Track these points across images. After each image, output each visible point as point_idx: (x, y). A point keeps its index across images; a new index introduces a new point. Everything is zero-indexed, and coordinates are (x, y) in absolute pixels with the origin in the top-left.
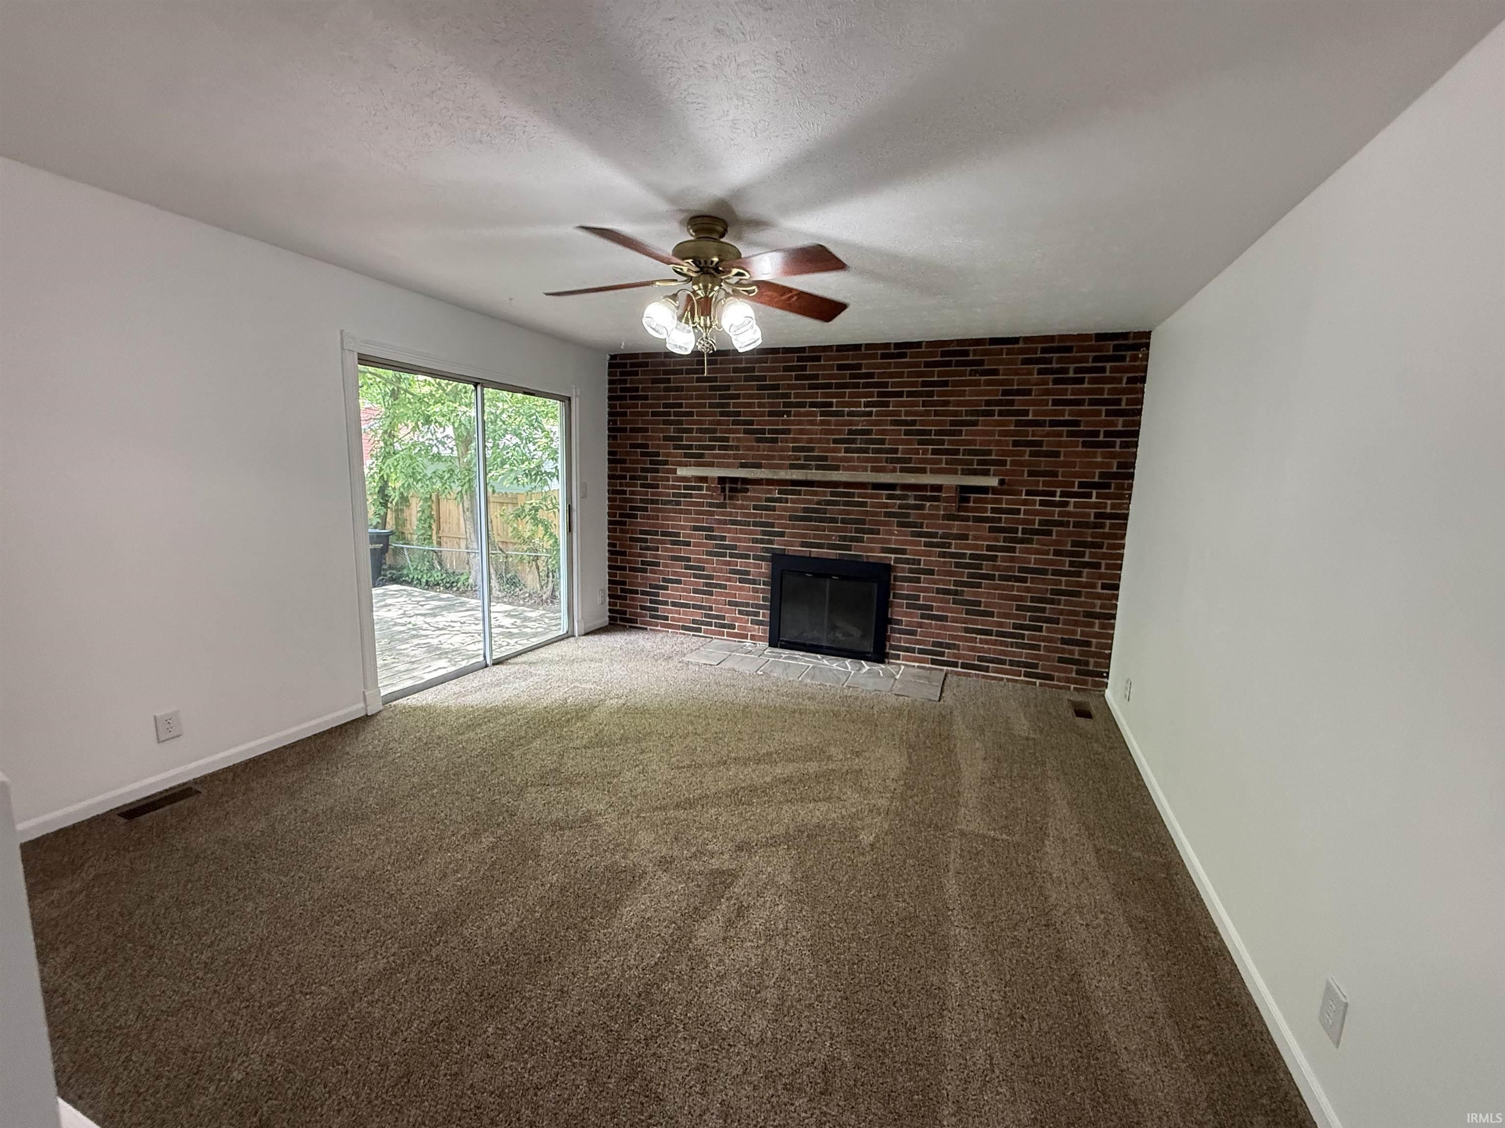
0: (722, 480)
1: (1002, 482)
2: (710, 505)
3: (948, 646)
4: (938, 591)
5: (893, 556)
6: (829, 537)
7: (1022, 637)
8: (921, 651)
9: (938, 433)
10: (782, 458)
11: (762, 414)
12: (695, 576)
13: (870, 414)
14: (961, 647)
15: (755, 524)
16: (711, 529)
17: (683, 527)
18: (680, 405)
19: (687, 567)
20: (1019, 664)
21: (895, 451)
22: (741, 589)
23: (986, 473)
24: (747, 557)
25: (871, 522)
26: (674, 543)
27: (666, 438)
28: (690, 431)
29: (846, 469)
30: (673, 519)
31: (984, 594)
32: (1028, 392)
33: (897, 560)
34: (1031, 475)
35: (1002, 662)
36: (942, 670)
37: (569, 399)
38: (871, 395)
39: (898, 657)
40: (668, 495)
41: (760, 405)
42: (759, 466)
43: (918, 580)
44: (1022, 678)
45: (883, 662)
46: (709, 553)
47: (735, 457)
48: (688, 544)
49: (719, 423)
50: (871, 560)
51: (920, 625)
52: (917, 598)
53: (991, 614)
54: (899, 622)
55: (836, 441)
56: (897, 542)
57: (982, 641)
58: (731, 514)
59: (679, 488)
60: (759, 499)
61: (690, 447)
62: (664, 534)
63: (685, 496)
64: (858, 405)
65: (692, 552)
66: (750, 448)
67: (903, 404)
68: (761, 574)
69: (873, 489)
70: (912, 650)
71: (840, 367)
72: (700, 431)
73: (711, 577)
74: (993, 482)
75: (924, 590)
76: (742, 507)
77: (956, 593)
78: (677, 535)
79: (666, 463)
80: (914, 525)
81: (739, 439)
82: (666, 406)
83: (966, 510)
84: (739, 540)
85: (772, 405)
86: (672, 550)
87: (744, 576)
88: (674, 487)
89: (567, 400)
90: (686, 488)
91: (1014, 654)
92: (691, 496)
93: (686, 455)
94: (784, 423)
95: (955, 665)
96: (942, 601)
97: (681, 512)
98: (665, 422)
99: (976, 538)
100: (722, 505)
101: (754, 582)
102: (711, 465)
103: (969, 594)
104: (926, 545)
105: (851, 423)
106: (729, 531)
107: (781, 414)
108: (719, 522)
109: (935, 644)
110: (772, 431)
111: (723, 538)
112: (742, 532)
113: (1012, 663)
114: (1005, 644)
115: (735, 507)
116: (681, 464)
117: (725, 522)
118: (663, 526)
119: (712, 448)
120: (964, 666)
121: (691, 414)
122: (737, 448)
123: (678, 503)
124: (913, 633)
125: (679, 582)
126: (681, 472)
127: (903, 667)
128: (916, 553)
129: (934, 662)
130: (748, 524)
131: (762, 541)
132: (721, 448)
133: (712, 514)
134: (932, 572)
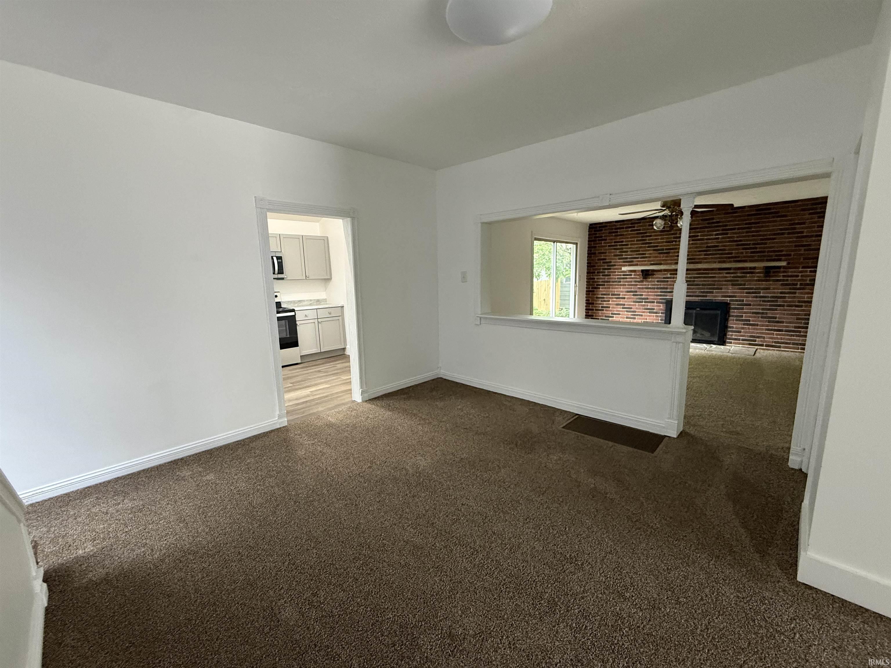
0: (642, 271)
1: (788, 263)
2: (635, 282)
3: (758, 337)
4: (753, 313)
5: (729, 299)
6: (695, 292)
7: (800, 332)
8: (743, 340)
9: (754, 244)
10: (671, 260)
11: (662, 242)
12: (627, 311)
13: (718, 238)
14: (766, 337)
15: (657, 288)
16: (636, 292)
17: (622, 292)
18: (622, 242)
19: (623, 308)
20: (797, 344)
21: (731, 253)
22: (649, 316)
23: (780, 260)
24: (654, 302)
25: (718, 285)
26: (617, 298)
27: (615, 256)
28: (627, 252)
29: (706, 262)
30: (617, 288)
31: (778, 314)
32: (804, 223)
33: (731, 301)
34: (805, 259)
35: (789, 344)
36: (755, 348)
37: (577, 243)
38: (718, 230)
39: (731, 343)
40: (615, 279)
41: (661, 239)
42: (660, 264)
43: (743, 309)
44: (800, 351)
45: (723, 345)
46: (634, 302)
47: (649, 261)
48: (624, 298)
49: (641, 247)
50: (717, 301)
51: (743, 328)
52: (742, 316)
53: (783, 322)
54: (731, 327)
55: (700, 251)
56: (732, 292)
57: (777, 335)
58: (645, 285)
59: (621, 275)
60: (659, 278)
61: (626, 258)
62: (612, 295)
63: (623, 278)
64: (712, 235)
65: (626, 301)
66: (656, 257)
67: (736, 233)
68: (661, 309)
69: (719, 270)
70: (739, 340)
71: (702, 220)
72: (632, 251)
73: (635, 312)
74: (784, 264)
75: (745, 313)
76: (651, 282)
77: (763, 313)
78: (619, 295)
79: (615, 265)
80: (741, 285)
81: (650, 254)
82: (615, 242)
83: (770, 276)
84: (649, 295)
85: (668, 238)
86: (616, 301)
87: (651, 311)
88: (618, 275)
89: (577, 244)
90: (624, 275)
91: (795, 340)
92: (626, 278)
93: (624, 262)
94: (673, 245)
95: (762, 345)
96: (755, 317)
97: (621, 285)
98: (615, 249)
99: (774, 289)
100: (642, 281)
101: (656, 313)
102: (637, 265)
103: (770, 314)
104: (747, 293)
105: (707, 243)
106: (644, 292)
107: (672, 242)
108: (639, 288)
109: (751, 336)
110: (666, 249)
111: (642, 295)
112: (650, 292)
113: (793, 344)
114: (792, 335)
115: (648, 282)
116: (624, 266)
117: (643, 288)
118: (612, 291)
119: (638, 258)
120: (767, 346)
121: (627, 245)
122: (649, 257)
123: (620, 282)
124: (740, 332)
125: (619, 314)
126: (624, 269)
127: (733, 347)
128: (741, 297)
129: (750, 344)
130: (654, 288)
131: (661, 295)
132: (641, 258)
133: (637, 285)
134: (750, 305)
